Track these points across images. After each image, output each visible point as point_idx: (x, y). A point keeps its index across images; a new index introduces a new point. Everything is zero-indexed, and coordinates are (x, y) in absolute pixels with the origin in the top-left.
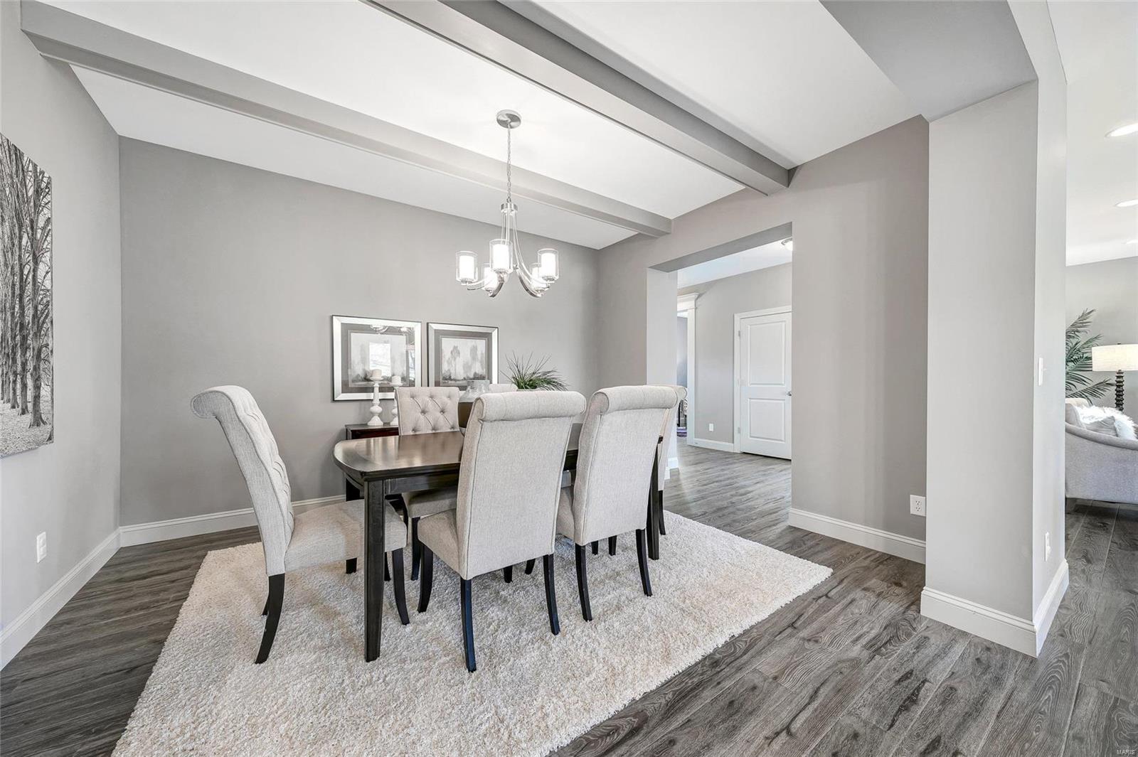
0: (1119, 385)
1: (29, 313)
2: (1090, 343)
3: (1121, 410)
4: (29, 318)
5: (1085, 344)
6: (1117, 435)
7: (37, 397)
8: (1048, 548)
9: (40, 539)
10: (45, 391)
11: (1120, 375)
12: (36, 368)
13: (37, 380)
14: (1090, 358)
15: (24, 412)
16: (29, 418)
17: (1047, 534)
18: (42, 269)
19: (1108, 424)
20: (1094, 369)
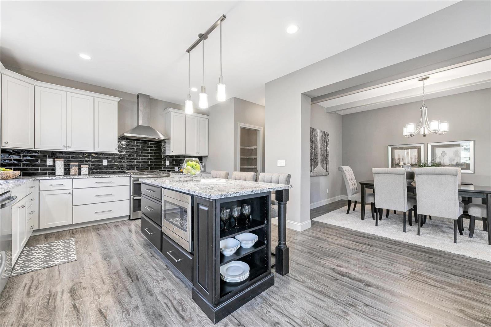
1: (326, 155)
4: (326, 156)
7: (327, 168)
9: (328, 190)
10: (328, 167)
12: (327, 163)
13: (327, 165)
15: (325, 170)
16: (325, 171)
18: (328, 148)
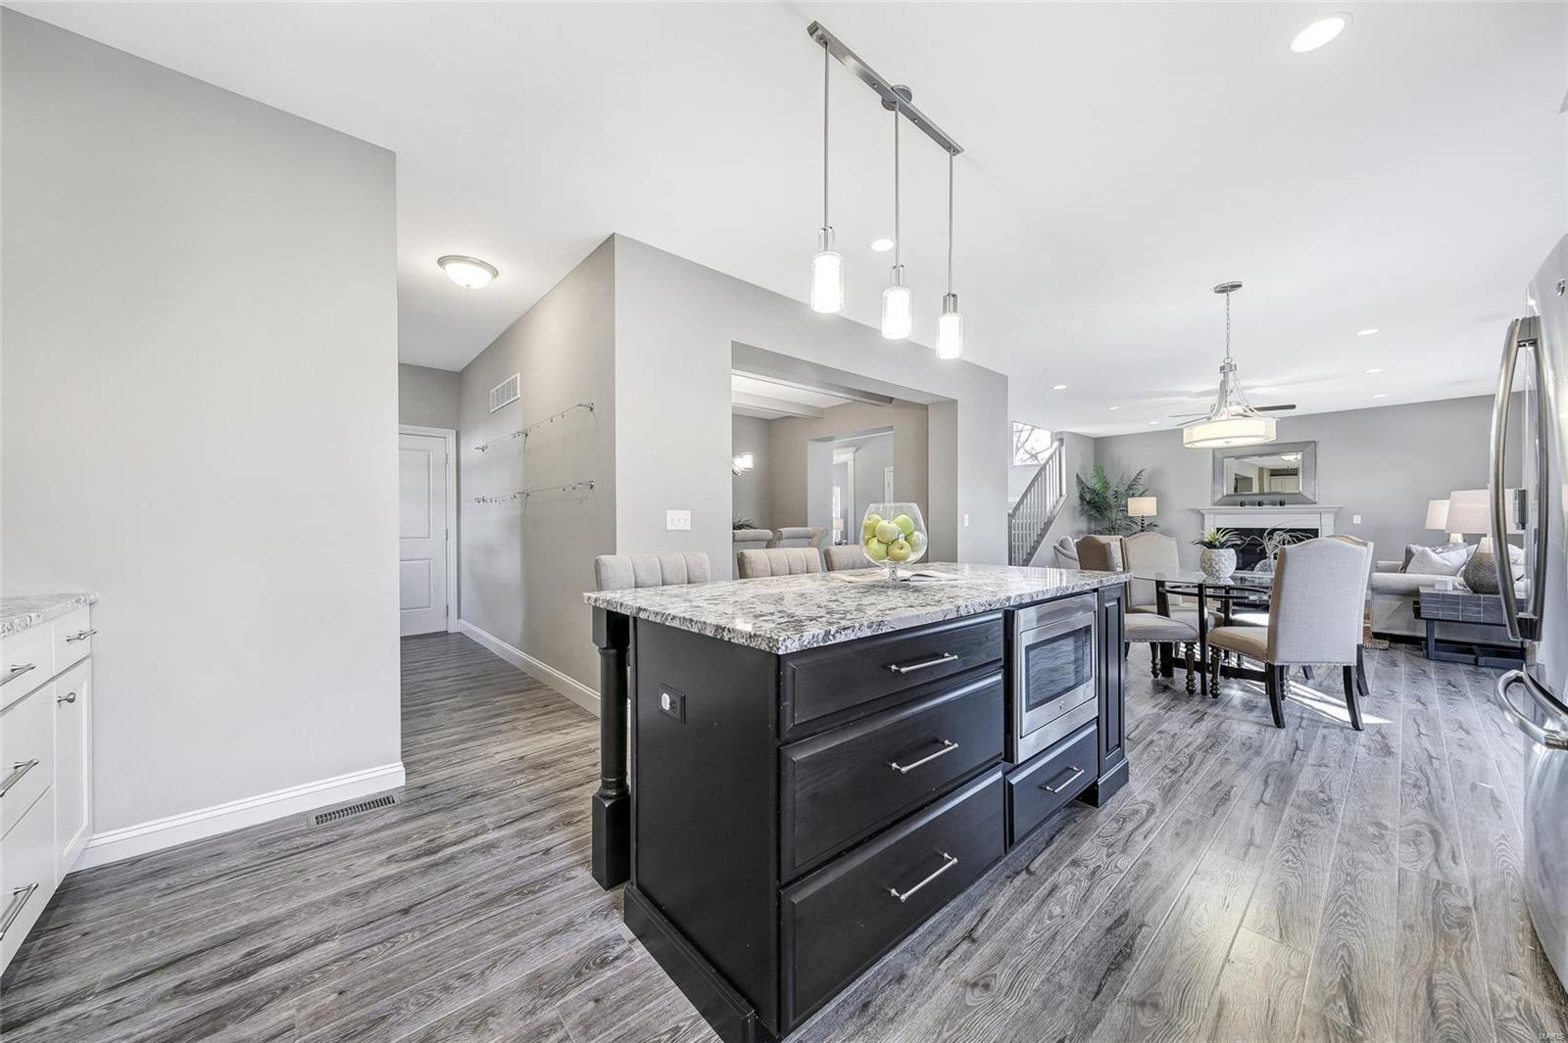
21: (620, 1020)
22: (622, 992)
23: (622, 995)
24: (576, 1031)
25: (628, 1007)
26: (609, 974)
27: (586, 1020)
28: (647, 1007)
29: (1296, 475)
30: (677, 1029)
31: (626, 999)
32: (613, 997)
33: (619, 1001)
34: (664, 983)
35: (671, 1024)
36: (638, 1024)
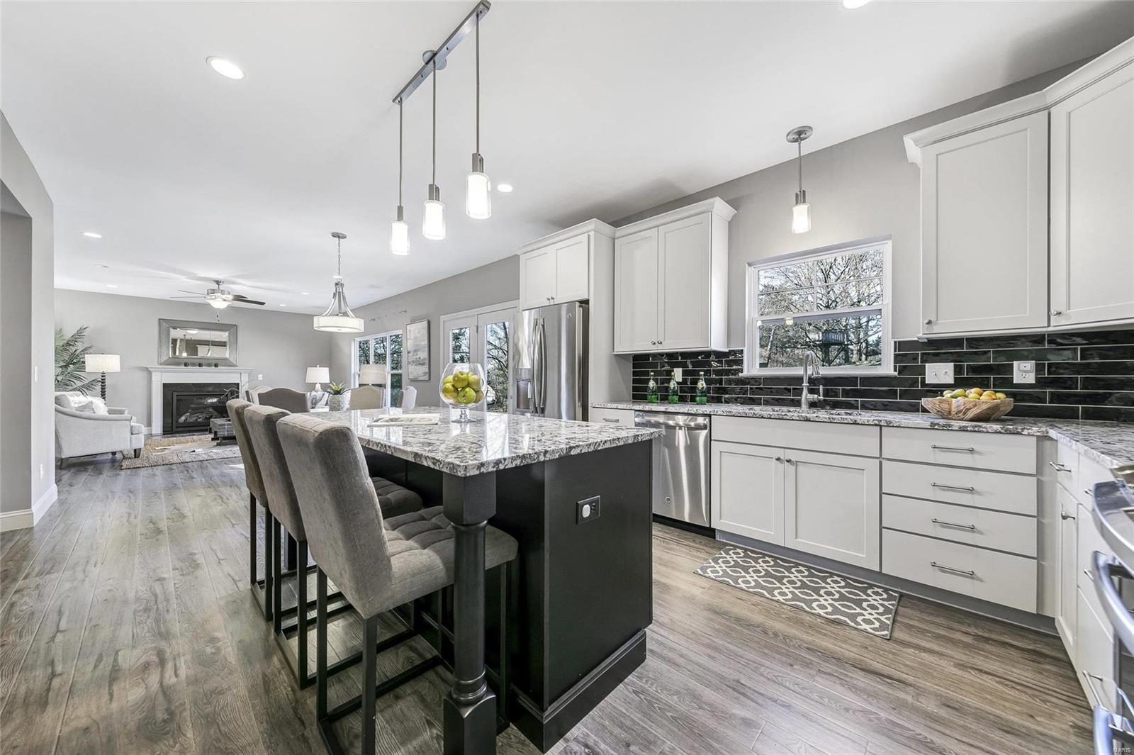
0: (103, 382)
2: (85, 351)
3: (104, 398)
5: (83, 351)
6: (94, 413)
8: (42, 472)
11: (103, 375)
14: (84, 362)
17: (41, 465)
19: (88, 406)
20: (87, 370)
21: (639, 724)
22: (617, 731)
23: (619, 729)
24: (655, 749)
25: (628, 723)
26: (603, 746)
27: (645, 746)
28: (625, 711)
29: (225, 346)
30: (635, 692)
31: (621, 726)
32: (623, 735)
33: (624, 730)
34: (603, 707)
35: (633, 696)
36: (638, 713)
